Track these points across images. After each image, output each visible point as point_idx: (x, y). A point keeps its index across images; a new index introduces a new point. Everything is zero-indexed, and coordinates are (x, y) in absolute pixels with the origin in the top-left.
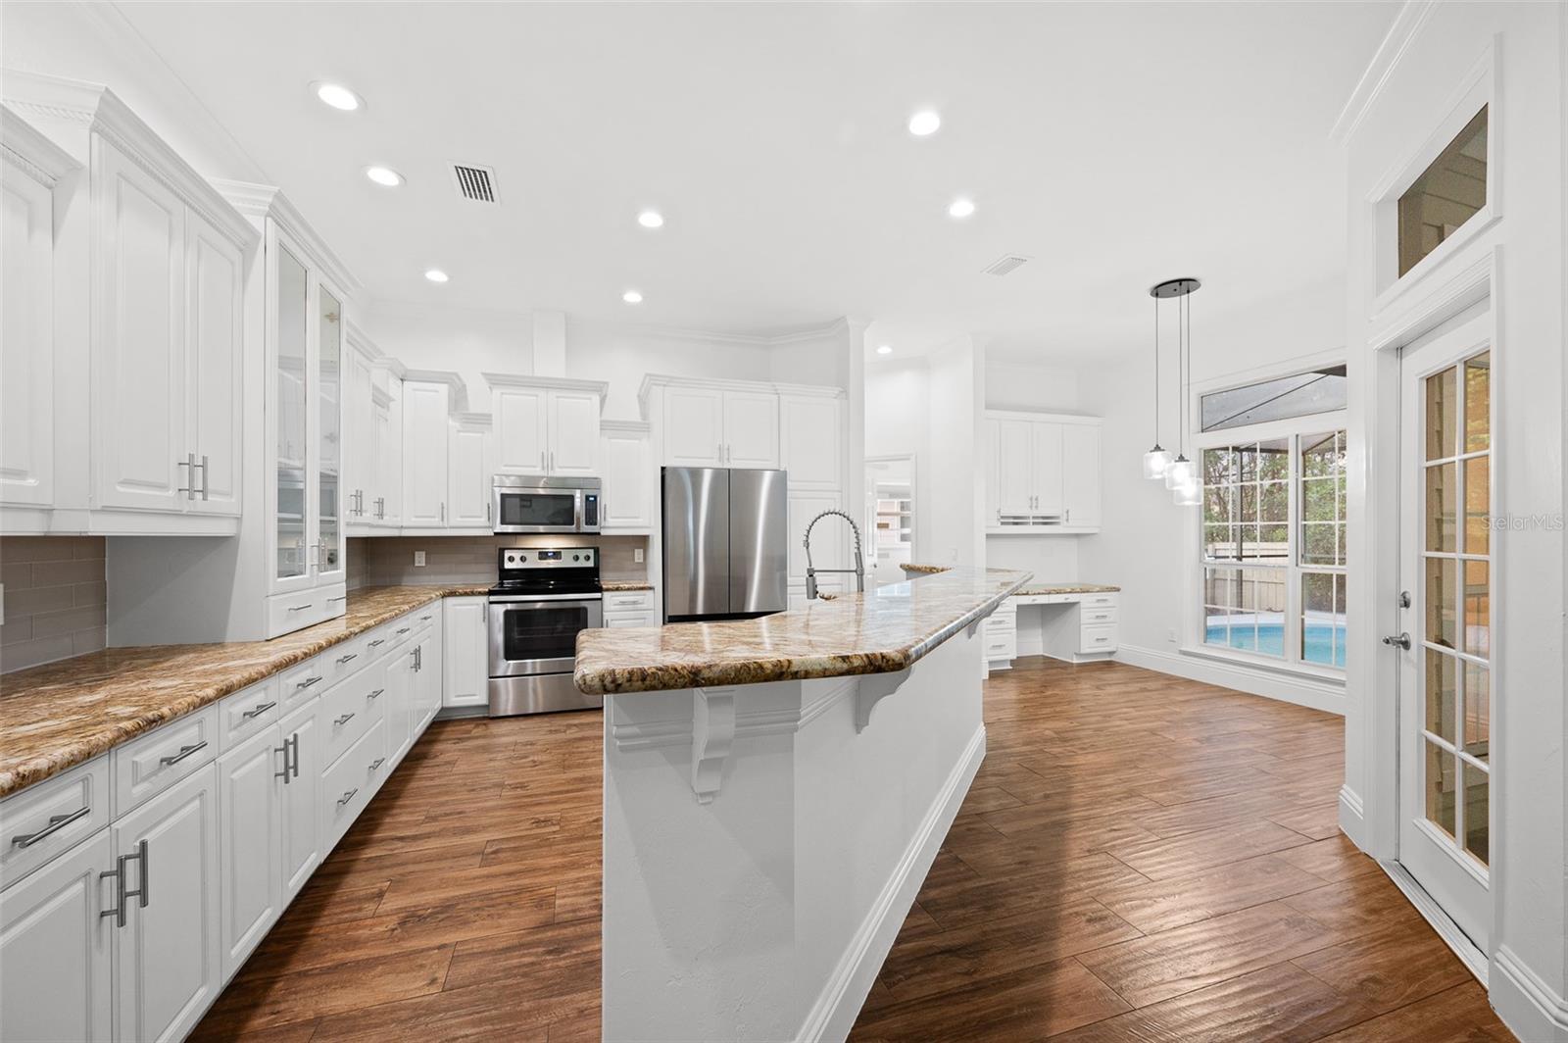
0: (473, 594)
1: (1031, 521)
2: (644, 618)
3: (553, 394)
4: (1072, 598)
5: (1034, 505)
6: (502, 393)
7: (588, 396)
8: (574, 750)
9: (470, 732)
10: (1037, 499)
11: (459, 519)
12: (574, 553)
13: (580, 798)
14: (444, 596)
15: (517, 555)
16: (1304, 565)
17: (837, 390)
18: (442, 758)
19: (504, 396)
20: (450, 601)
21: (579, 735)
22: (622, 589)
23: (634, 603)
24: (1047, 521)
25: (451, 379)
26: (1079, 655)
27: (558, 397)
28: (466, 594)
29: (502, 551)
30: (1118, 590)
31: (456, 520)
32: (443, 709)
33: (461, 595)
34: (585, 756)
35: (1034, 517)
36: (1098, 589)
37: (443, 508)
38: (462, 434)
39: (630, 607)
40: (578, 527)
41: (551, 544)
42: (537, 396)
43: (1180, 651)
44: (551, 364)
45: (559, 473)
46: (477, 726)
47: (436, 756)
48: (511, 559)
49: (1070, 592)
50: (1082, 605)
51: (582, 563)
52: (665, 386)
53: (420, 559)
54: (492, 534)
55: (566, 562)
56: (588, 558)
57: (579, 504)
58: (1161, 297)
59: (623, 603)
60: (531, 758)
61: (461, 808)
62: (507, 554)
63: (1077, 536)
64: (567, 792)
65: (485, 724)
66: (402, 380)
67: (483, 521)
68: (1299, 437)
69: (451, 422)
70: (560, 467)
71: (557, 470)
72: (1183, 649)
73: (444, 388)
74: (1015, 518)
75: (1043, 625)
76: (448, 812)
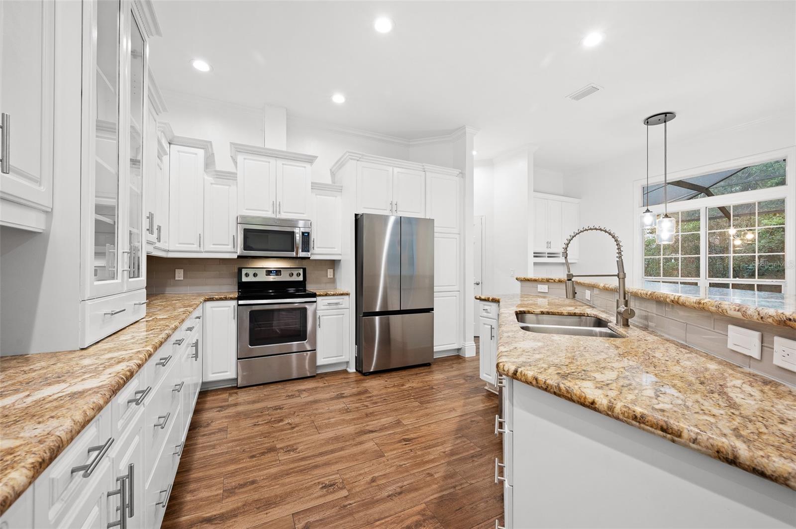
0: (226, 299)
1: (547, 255)
2: (343, 314)
3: (280, 162)
5: (549, 246)
6: (245, 159)
7: (305, 165)
8: (315, 412)
9: (227, 400)
10: (550, 243)
11: (212, 246)
12: (289, 272)
13: (345, 457)
14: (205, 301)
15: (251, 272)
16: (709, 279)
17: (457, 172)
18: (215, 426)
19: (246, 161)
20: (209, 304)
21: (311, 398)
22: (329, 295)
23: (337, 304)
25: (206, 146)
27: (283, 164)
28: (221, 299)
29: (240, 270)
31: (209, 247)
32: (203, 383)
33: (217, 300)
34: (327, 416)
35: (548, 254)
37: (200, 237)
38: (214, 186)
39: (335, 307)
40: (297, 253)
41: (273, 264)
42: (269, 162)
44: (277, 141)
45: (284, 216)
46: (230, 395)
47: (208, 425)
48: (247, 275)
51: (295, 278)
52: (358, 161)
53: (179, 275)
54: (236, 257)
55: (284, 277)
56: (298, 275)
57: (298, 237)
58: (650, 125)
59: (329, 304)
60: (286, 421)
61: (251, 476)
62: (244, 272)
64: (332, 452)
65: (236, 393)
66: (170, 144)
67: (230, 248)
68: (707, 208)
69: (206, 177)
70: (285, 212)
71: (282, 213)
73: (201, 152)
76: (242, 482)
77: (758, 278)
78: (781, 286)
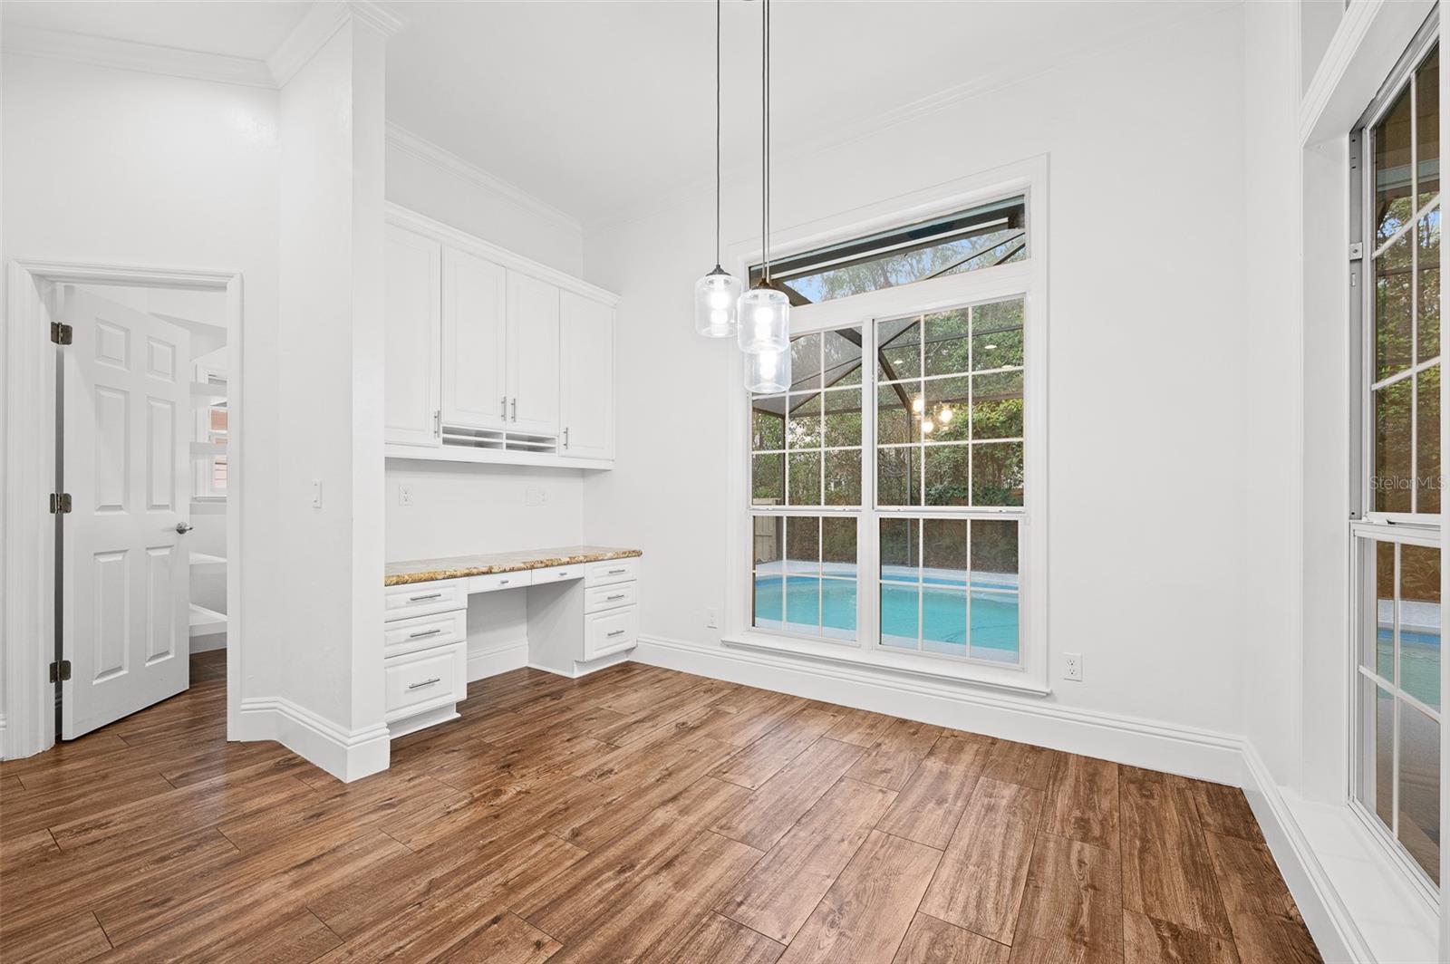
1: (505, 441)
4: (572, 572)
5: (509, 414)
10: (513, 405)
24: (536, 444)
26: (581, 663)
30: (639, 554)
35: (509, 437)
36: (609, 555)
43: (723, 641)
49: (568, 563)
50: (587, 583)
63: (583, 473)
68: (876, 322)
72: (728, 638)
74: (479, 434)
75: (530, 616)
77: (973, 504)
78: (1017, 522)
